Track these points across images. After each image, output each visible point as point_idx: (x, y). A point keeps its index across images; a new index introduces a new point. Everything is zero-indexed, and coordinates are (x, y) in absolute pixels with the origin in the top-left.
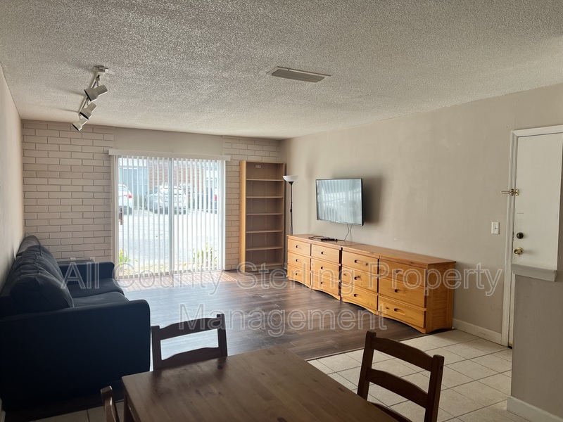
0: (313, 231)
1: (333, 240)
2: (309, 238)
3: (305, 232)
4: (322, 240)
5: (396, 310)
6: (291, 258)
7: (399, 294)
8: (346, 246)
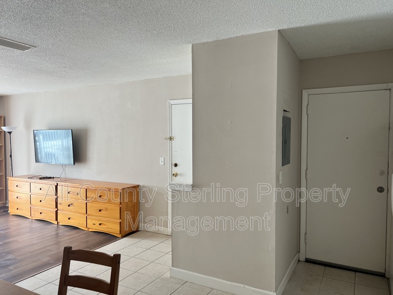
0: (33, 172)
1: (50, 178)
2: (29, 178)
3: (26, 173)
4: (40, 178)
5: (100, 224)
6: (12, 196)
7: (102, 212)
8: (61, 181)
